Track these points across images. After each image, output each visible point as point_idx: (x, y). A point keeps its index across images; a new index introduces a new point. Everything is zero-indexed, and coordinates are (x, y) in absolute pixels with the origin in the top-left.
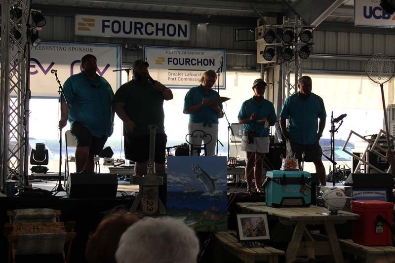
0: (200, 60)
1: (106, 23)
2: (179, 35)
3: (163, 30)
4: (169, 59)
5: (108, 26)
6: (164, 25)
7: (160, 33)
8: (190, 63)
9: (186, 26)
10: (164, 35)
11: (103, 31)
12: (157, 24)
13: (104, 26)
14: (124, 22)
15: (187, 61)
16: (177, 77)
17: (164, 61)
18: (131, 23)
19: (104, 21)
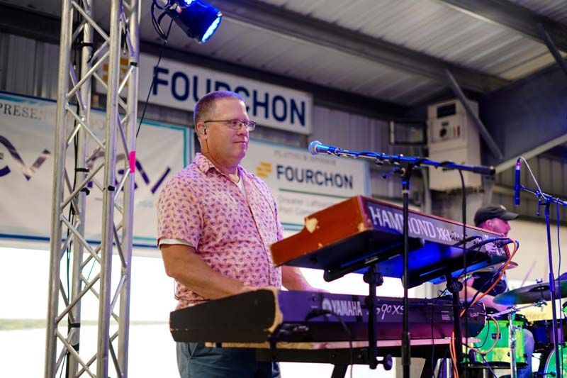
0: (329, 176)
1: (161, 76)
2: (292, 121)
3: (265, 105)
4: (279, 167)
5: (165, 83)
6: (267, 96)
7: (261, 110)
8: (314, 179)
9: (303, 104)
10: (267, 116)
11: (155, 93)
12: (255, 93)
13: (156, 82)
14: (196, 79)
15: (309, 175)
16: (294, 206)
17: (269, 171)
18: (209, 82)
19: (157, 70)
